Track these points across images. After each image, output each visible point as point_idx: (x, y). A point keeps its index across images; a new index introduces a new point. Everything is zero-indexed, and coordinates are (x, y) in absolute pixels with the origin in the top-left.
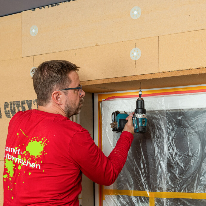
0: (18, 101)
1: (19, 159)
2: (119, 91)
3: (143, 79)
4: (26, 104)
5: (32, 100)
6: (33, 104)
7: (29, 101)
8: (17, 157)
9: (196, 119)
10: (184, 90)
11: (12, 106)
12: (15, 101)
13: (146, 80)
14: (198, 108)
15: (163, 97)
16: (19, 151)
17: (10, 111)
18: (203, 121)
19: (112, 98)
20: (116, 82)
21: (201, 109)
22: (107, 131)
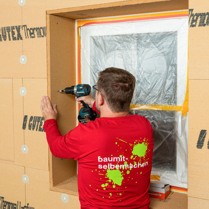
0: (8, 27)
1: (125, 165)
2: (95, 17)
3: (116, 6)
4: (15, 29)
5: (20, 26)
6: (21, 29)
7: (18, 27)
8: (123, 164)
9: (162, 42)
10: (152, 16)
11: (4, 31)
12: (6, 26)
13: (119, 6)
14: (164, 32)
15: (134, 22)
16: (124, 157)
17: (2, 36)
18: (168, 43)
19: (89, 24)
20: (93, 9)
21: (167, 32)
22: (85, 53)
